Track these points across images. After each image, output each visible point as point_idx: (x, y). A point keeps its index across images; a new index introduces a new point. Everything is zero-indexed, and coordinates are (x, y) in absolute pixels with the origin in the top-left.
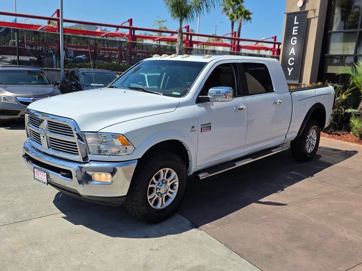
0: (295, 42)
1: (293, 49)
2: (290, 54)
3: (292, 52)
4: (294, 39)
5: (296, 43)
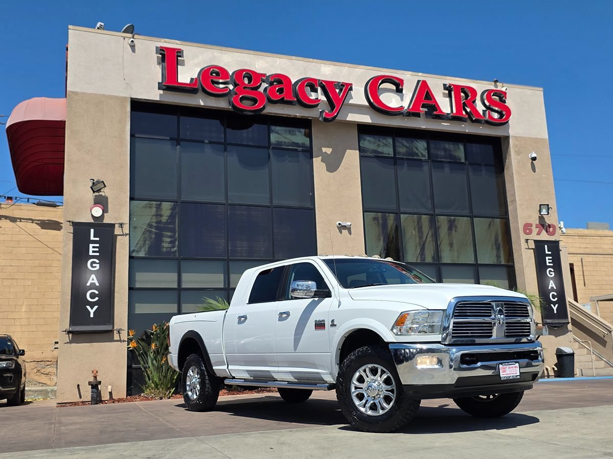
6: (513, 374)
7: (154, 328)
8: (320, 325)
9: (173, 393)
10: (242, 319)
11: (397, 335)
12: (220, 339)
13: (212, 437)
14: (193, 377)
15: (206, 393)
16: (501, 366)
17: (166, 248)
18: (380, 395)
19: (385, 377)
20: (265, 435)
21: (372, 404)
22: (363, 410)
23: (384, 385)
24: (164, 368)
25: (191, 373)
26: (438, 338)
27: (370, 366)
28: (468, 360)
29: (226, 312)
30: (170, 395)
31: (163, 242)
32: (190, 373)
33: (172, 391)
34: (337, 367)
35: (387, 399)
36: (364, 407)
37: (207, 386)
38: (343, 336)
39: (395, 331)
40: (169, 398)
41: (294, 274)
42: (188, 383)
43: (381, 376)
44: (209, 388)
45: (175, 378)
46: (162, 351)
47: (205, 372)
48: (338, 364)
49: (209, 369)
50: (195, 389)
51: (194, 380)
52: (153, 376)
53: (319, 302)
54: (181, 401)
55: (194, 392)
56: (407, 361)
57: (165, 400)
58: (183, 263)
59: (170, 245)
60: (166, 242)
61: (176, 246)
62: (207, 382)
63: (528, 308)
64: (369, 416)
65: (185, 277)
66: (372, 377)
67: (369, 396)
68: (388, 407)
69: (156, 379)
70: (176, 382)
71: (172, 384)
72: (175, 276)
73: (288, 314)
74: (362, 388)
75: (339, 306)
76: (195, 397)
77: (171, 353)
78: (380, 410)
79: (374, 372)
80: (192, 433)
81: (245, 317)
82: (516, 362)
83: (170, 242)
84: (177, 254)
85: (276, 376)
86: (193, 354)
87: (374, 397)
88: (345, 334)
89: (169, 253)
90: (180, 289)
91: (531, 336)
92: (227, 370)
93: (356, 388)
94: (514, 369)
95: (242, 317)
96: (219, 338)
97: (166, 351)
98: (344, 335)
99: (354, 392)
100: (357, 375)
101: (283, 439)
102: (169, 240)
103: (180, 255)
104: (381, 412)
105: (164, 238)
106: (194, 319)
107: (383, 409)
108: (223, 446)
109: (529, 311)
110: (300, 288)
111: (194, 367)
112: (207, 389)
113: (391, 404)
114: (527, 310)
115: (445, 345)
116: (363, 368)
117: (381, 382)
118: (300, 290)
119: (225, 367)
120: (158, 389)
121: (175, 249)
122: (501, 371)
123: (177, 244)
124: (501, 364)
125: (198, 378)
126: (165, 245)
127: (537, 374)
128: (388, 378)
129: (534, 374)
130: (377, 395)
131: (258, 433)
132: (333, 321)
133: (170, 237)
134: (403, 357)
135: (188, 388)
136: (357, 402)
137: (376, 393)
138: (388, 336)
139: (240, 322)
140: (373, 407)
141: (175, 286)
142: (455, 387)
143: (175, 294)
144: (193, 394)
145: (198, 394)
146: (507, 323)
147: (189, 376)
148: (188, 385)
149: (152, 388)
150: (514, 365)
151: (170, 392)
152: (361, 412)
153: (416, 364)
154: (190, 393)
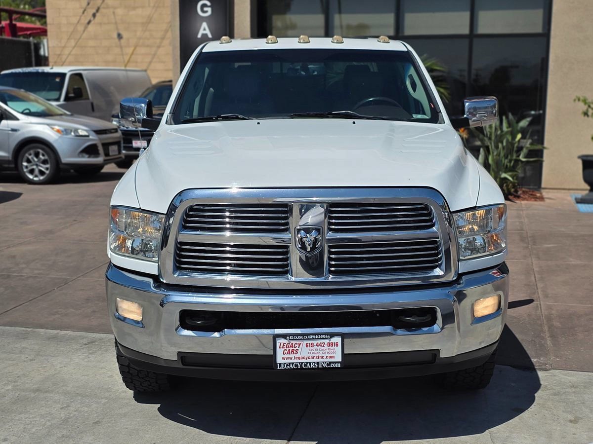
0: (206, 12)
1: (205, 25)
2: (199, 36)
3: (205, 32)
4: (204, 6)
5: (209, 13)
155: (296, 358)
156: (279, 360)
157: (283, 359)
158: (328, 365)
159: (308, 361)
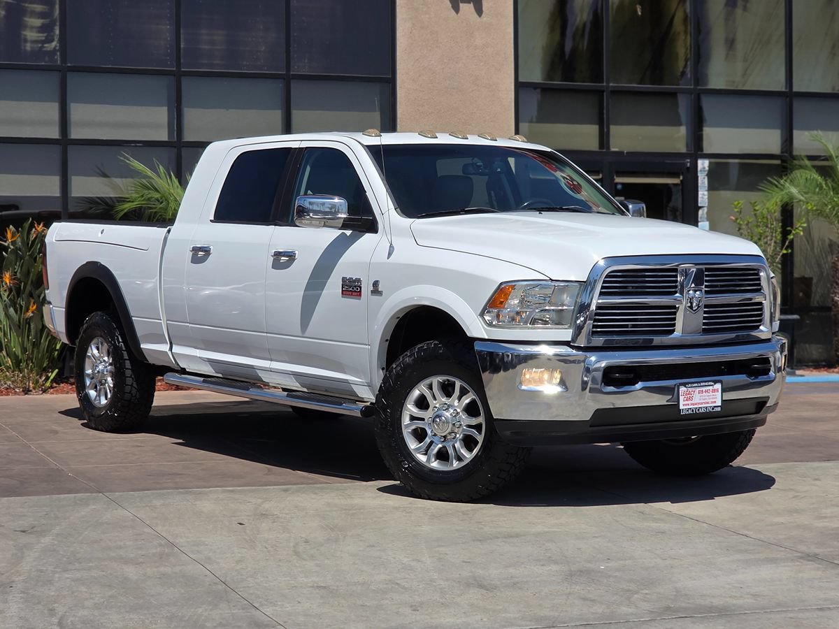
6: (708, 403)
7: (9, 235)
8: (351, 288)
9: (54, 380)
10: (200, 254)
11: (490, 324)
12: (153, 280)
13: (136, 494)
14: (98, 359)
15: (127, 396)
16: (682, 389)
17: (33, 42)
18: (456, 433)
19: (467, 401)
20: (236, 496)
21: (440, 448)
22: (422, 458)
23: (464, 416)
24: (32, 326)
25: (95, 352)
26: (567, 334)
27: (441, 379)
28: (617, 379)
29: (169, 231)
30: (48, 384)
31: (25, 27)
32: (93, 350)
33: (52, 376)
34: (381, 374)
35: (469, 442)
36: (426, 454)
37: (129, 381)
38: (394, 315)
39: (487, 318)
40: (44, 391)
41: (308, 169)
42: (89, 371)
43: (460, 398)
44: (132, 385)
45: (58, 347)
46: (29, 288)
47: (125, 353)
48: (383, 369)
49: (133, 349)
50: (102, 384)
51: (101, 367)
52: (10, 341)
53: (353, 240)
54: (72, 401)
55: (102, 392)
56: (506, 369)
57: (36, 397)
58: (72, 80)
59: (42, 36)
60: (32, 28)
61: (56, 38)
62: (128, 373)
63: (762, 274)
64: (433, 471)
65: (78, 112)
66: (444, 400)
67: (435, 435)
68: (468, 456)
69: (17, 350)
70: (59, 355)
71: (51, 360)
72: (52, 111)
73: (291, 256)
74: (423, 420)
75: (390, 254)
76: (104, 401)
77: (50, 303)
78: (454, 461)
79: (447, 389)
80: (98, 485)
81: (207, 251)
82: (715, 382)
83: (42, 29)
84: (58, 56)
85: (266, 377)
86: (99, 313)
87: (445, 437)
88: (398, 312)
89: (39, 53)
90: (65, 143)
91: (761, 328)
92: (169, 353)
93: (413, 418)
94: (711, 393)
95: (201, 249)
96: (154, 278)
97: (38, 288)
98: (395, 313)
99: (407, 426)
100: (416, 393)
101: (267, 505)
102: (38, 22)
103: (64, 59)
104: (456, 465)
105: (26, 19)
106: (99, 237)
107: (459, 459)
108: (155, 515)
109: (762, 279)
110: (315, 208)
111: (100, 339)
112: (128, 389)
113: (475, 451)
114: (759, 279)
115: (578, 348)
116: (427, 381)
117: (459, 410)
118: (316, 212)
119: (165, 348)
120: (21, 371)
121: (54, 44)
122: (681, 398)
123: (57, 32)
124: (684, 385)
125: (111, 364)
126: (31, 35)
127: (765, 403)
128: (473, 402)
129: (759, 402)
130: (450, 433)
131: (224, 491)
132: (376, 284)
133: (41, 15)
134: (500, 361)
135: (88, 382)
136: (412, 445)
137: (449, 430)
138: (475, 327)
139: (196, 260)
140: (442, 456)
141: (54, 133)
142: (591, 426)
143: (56, 151)
144: (99, 395)
145: (109, 396)
146: (706, 306)
147: (89, 357)
148: (88, 375)
149: (8, 368)
150: (711, 388)
151: (47, 378)
152: (418, 463)
153: (521, 383)
154: (92, 393)
155: (692, 404)
156: (681, 407)
157: (684, 405)
158: (713, 409)
159: (700, 406)
